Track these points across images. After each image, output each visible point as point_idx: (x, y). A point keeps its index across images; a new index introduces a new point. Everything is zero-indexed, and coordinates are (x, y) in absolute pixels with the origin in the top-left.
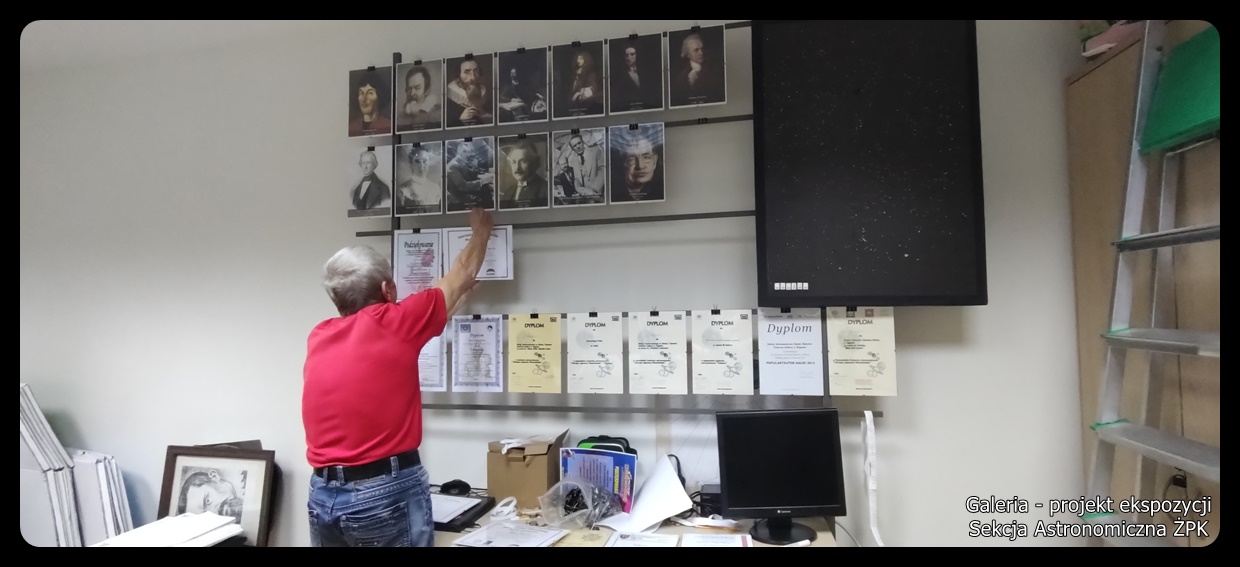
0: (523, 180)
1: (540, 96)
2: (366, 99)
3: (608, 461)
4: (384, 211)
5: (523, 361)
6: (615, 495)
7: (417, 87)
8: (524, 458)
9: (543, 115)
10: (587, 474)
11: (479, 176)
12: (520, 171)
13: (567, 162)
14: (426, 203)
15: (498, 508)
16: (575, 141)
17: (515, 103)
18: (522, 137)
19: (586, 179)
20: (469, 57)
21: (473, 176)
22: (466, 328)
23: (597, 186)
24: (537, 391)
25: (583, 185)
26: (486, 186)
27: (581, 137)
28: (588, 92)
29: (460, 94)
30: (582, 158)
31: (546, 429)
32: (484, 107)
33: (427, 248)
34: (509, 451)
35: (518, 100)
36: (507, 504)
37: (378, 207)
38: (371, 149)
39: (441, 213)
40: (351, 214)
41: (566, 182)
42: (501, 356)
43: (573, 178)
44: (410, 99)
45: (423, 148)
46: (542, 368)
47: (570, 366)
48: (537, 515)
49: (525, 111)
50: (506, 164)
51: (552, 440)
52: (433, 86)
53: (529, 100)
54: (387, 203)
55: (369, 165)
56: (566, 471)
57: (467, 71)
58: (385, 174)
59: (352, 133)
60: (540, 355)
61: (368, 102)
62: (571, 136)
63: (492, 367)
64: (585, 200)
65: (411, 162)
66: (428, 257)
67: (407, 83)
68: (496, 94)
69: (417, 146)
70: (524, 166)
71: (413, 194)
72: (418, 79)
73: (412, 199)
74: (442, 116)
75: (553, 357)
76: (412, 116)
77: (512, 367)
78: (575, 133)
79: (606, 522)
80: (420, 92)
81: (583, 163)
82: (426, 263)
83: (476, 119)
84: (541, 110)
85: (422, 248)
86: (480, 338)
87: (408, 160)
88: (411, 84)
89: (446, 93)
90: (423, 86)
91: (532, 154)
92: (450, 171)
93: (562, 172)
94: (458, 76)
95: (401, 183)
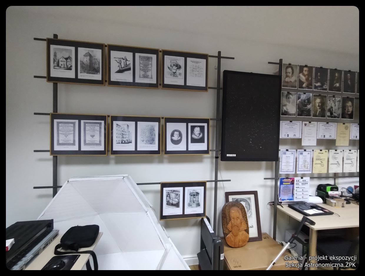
0: (319, 109)
1: (326, 83)
5: (317, 164)
7: (289, 73)
9: (326, 89)
12: (319, 106)
13: (331, 105)
14: (291, 113)
16: (334, 99)
17: (319, 84)
20: (306, 66)
21: (306, 106)
22: (302, 154)
23: (338, 113)
24: (321, 172)
26: (309, 109)
28: (338, 85)
29: (303, 78)
30: (335, 104)
32: (310, 84)
35: (320, 83)
39: (295, 116)
41: (331, 111)
42: (311, 162)
43: (332, 110)
44: (287, 76)
45: (291, 94)
46: (322, 166)
47: (330, 165)
49: (321, 87)
50: (315, 103)
52: (295, 73)
53: (323, 85)
57: (305, 71)
60: (322, 162)
62: (332, 97)
63: (309, 166)
64: (335, 117)
65: (286, 98)
67: (286, 71)
69: (288, 93)
70: (320, 104)
71: (287, 109)
72: (290, 70)
73: (286, 110)
76: (287, 82)
77: (314, 165)
78: (334, 96)
80: (290, 75)
81: (335, 106)
83: (308, 87)
84: (326, 88)
86: (306, 157)
87: (285, 97)
88: (287, 71)
89: (299, 77)
90: (291, 73)
91: (323, 101)
92: (299, 103)
93: (330, 108)
94: (303, 72)
95: (283, 104)
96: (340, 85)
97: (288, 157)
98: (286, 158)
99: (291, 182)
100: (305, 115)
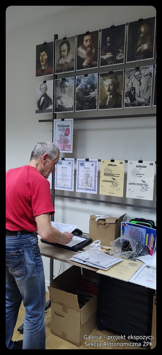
0: (110, 94)
1: (121, 51)
2: (43, 59)
3: (143, 231)
4: (50, 111)
5: (106, 181)
6: (146, 246)
7: (64, 51)
8: (105, 224)
9: (121, 61)
10: (133, 235)
11: (90, 93)
12: (109, 90)
13: (132, 85)
14: (67, 107)
15: (93, 244)
16: (137, 73)
17: (109, 55)
19: (141, 93)
20: (88, 33)
21: (88, 93)
22: (82, 164)
23: (146, 96)
24: (112, 195)
25: (140, 97)
26: (93, 98)
27: (140, 71)
28: (145, 47)
29: (83, 52)
30: (140, 83)
31: (116, 212)
32: (94, 58)
33: (67, 128)
34: (99, 220)
35: (110, 53)
36: (97, 243)
37: (48, 109)
38: (45, 82)
39: (73, 111)
40: (37, 112)
41: (131, 95)
42: (97, 178)
43: (135, 93)
44: (61, 57)
45: (66, 81)
46: (115, 185)
47: (128, 185)
48: (109, 250)
49: (113, 59)
50: (103, 87)
51: (118, 217)
52: (71, 50)
53: (115, 53)
54: (51, 107)
55: (44, 90)
56: (123, 232)
57: (87, 41)
58: (50, 93)
59: (37, 75)
60: (114, 179)
61: (44, 60)
62: (135, 71)
63: (93, 183)
64: (140, 104)
65: (61, 88)
66: (67, 132)
67: (60, 49)
68: (99, 51)
69: (64, 80)
70: (111, 87)
71: (62, 103)
72: (65, 47)
73: (61, 105)
74: (75, 65)
75: (120, 181)
76: (62, 65)
77: (101, 183)
78: (137, 69)
79: (141, 258)
80: (66, 53)
81: (140, 85)
82: (67, 135)
83: (90, 65)
84: (121, 58)
85: (65, 128)
86: (88, 169)
89: (77, 53)
90: (67, 50)
91: (115, 81)
92: (77, 91)
93: (129, 90)
94: (82, 44)
95: (57, 97)
98: (62, 169)
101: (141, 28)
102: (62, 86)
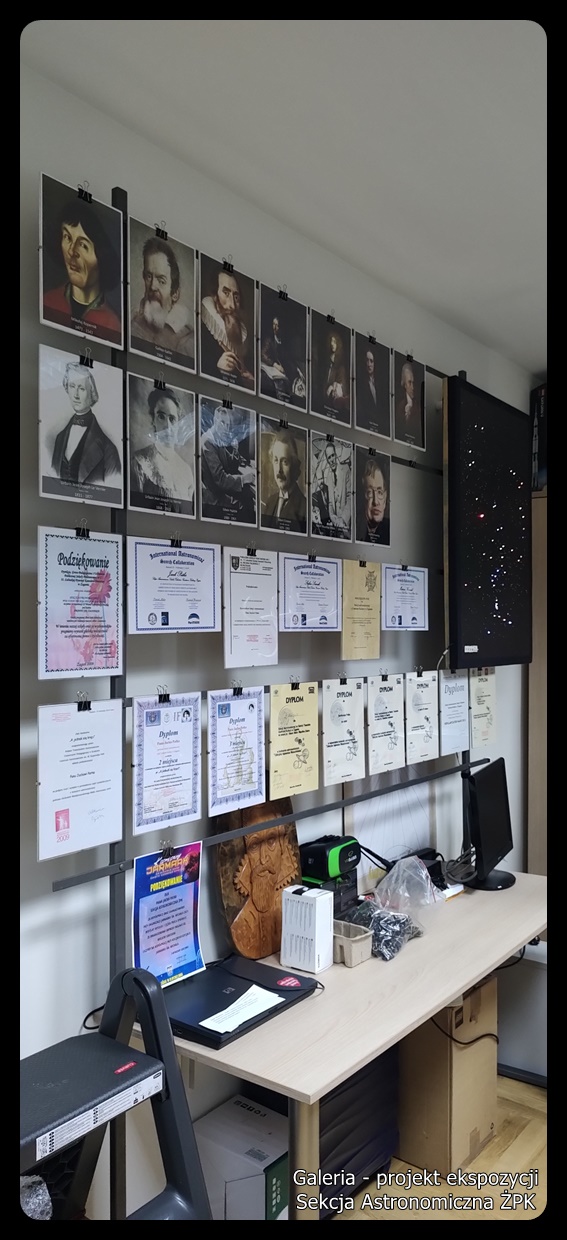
0: (285, 488)
1: (301, 374)
2: (76, 256)
4: (110, 494)
5: (285, 753)
7: (160, 277)
9: (301, 402)
11: (240, 469)
12: (281, 475)
13: (323, 478)
14: (175, 495)
16: (330, 451)
17: (275, 372)
18: (282, 425)
19: (338, 504)
20: (228, 268)
21: (234, 467)
23: (345, 516)
25: (335, 514)
26: (247, 486)
27: (334, 446)
28: (338, 389)
29: (220, 328)
30: (335, 476)
32: (245, 361)
33: (98, 570)
35: (280, 367)
37: (99, 483)
38: (86, 361)
39: (194, 518)
41: (321, 503)
43: (327, 500)
44: (151, 295)
45: (169, 394)
46: (302, 758)
47: (325, 749)
49: (287, 388)
52: (183, 290)
53: (291, 374)
54: (114, 480)
55: (83, 394)
60: (300, 741)
61: (80, 260)
62: (326, 443)
63: (255, 768)
64: (337, 532)
65: (152, 413)
66: (100, 587)
67: (146, 263)
69: (159, 385)
70: (286, 468)
71: (156, 474)
72: (160, 263)
73: (153, 481)
74: (194, 346)
75: (311, 740)
76: (152, 327)
77: (274, 763)
78: (330, 439)
80: (166, 290)
81: (336, 484)
82: (99, 599)
83: (238, 376)
84: (302, 393)
85: (90, 569)
86: (240, 724)
87: (147, 408)
88: (151, 268)
89: (200, 312)
90: (169, 281)
91: (293, 454)
92: (205, 448)
93: (319, 489)
94: (214, 293)
95: (138, 447)
96: (346, 390)
97: (169, 734)
98: (161, 740)
99: (187, 867)
100: (235, 515)
101: (331, 340)
102: (156, 410)
